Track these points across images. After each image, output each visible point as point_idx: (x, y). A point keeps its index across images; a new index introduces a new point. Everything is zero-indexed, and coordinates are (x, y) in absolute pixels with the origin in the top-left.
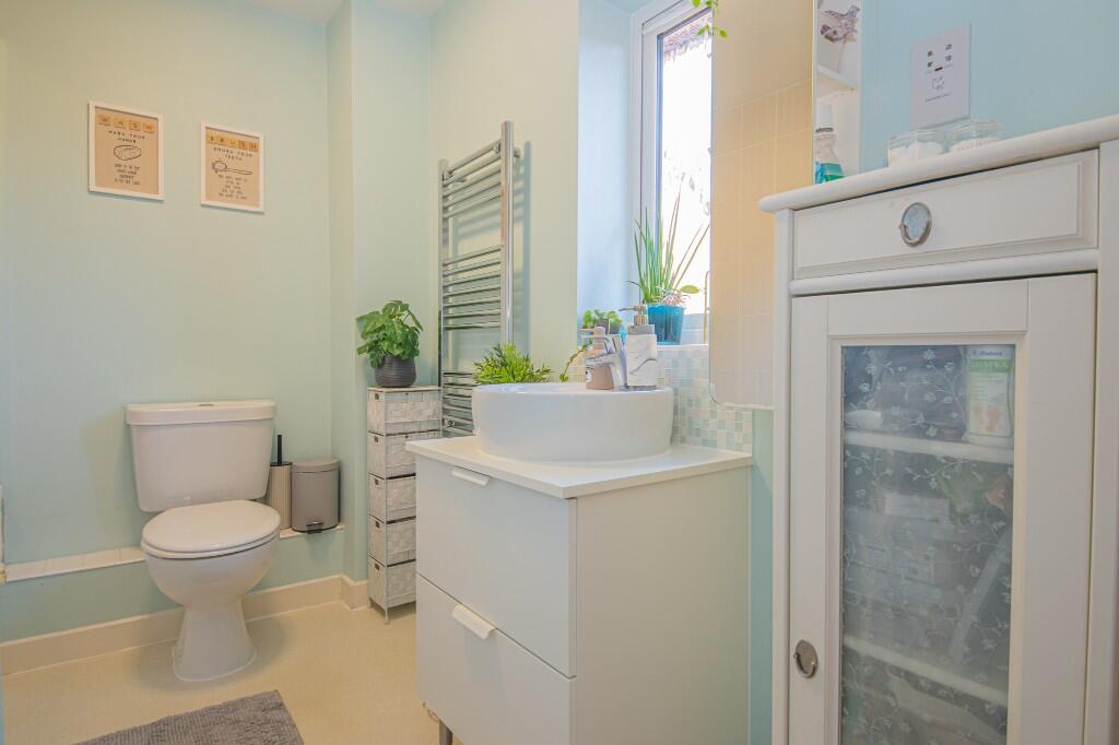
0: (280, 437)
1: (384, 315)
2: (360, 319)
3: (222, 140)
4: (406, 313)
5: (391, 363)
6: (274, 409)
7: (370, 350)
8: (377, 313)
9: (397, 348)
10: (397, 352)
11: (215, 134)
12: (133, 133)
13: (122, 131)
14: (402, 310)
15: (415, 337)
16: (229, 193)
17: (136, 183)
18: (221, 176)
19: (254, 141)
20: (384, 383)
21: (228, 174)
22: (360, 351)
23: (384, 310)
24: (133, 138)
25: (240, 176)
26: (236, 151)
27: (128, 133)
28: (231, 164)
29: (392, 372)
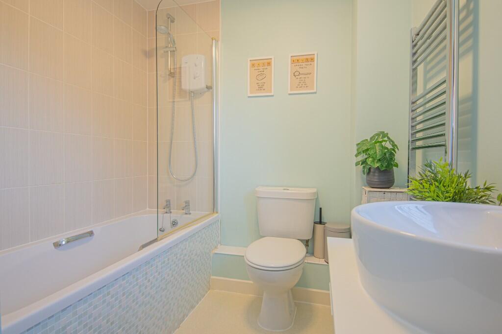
0: (321, 209)
1: (370, 141)
2: (358, 145)
3: (298, 60)
4: (386, 139)
5: (374, 172)
6: (317, 193)
7: (362, 164)
8: (367, 140)
9: (377, 162)
10: (377, 165)
11: (295, 58)
12: (263, 67)
13: (259, 68)
14: (384, 137)
15: (392, 155)
16: (301, 86)
17: (264, 90)
18: (297, 78)
19: (312, 56)
20: (371, 185)
21: (300, 76)
22: (357, 164)
23: (371, 138)
24: (263, 70)
25: (305, 76)
26: (304, 64)
27: (261, 68)
28: (302, 71)
29: (376, 178)
